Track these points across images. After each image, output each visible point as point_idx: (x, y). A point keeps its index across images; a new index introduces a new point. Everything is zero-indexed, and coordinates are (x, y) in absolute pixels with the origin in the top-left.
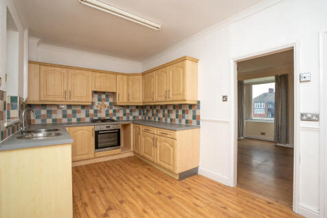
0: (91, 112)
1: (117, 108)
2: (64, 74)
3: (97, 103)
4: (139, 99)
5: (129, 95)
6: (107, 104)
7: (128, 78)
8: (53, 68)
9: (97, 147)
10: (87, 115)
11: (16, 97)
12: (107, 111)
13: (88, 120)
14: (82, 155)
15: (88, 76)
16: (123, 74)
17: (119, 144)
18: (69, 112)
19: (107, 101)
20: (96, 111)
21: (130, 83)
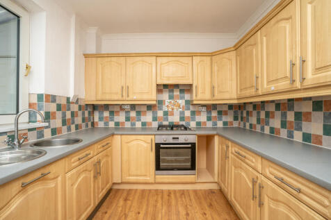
0: (160, 114)
1: (196, 109)
2: (121, 64)
3: (167, 101)
4: (230, 93)
5: (213, 88)
6: (182, 102)
7: (211, 59)
8: (109, 59)
9: (158, 168)
10: (155, 119)
11: (42, 95)
12: (182, 113)
13: (155, 125)
14: (137, 176)
15: (151, 64)
16: (202, 55)
17: (193, 167)
18: (133, 114)
19: (182, 98)
20: (166, 113)
21: (215, 68)
